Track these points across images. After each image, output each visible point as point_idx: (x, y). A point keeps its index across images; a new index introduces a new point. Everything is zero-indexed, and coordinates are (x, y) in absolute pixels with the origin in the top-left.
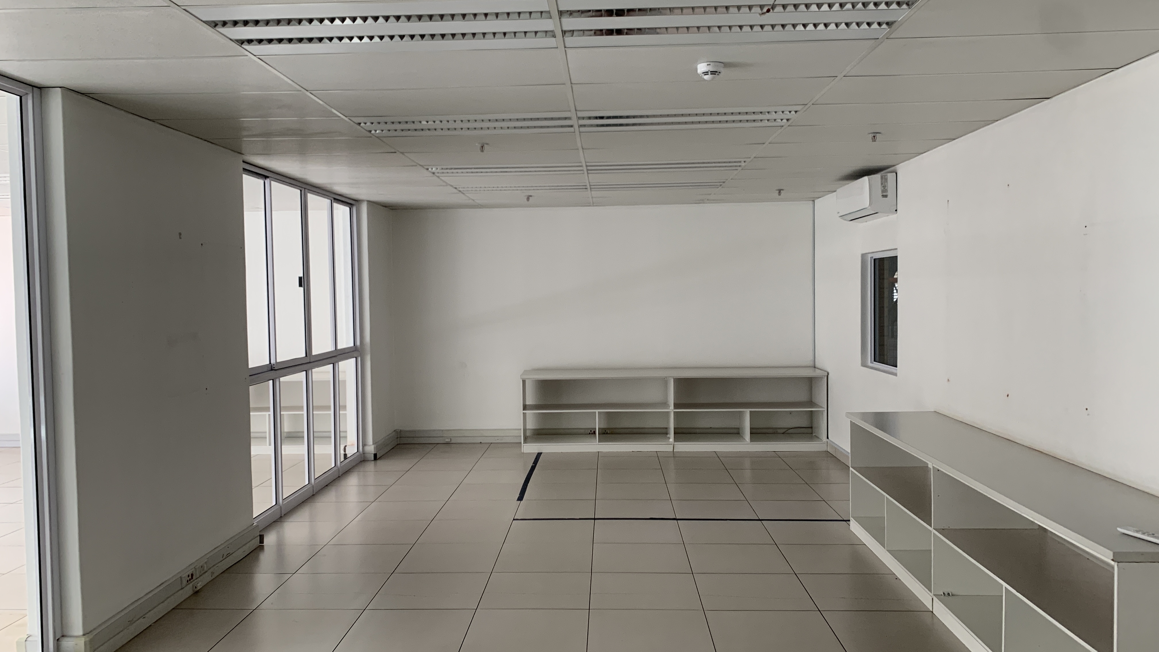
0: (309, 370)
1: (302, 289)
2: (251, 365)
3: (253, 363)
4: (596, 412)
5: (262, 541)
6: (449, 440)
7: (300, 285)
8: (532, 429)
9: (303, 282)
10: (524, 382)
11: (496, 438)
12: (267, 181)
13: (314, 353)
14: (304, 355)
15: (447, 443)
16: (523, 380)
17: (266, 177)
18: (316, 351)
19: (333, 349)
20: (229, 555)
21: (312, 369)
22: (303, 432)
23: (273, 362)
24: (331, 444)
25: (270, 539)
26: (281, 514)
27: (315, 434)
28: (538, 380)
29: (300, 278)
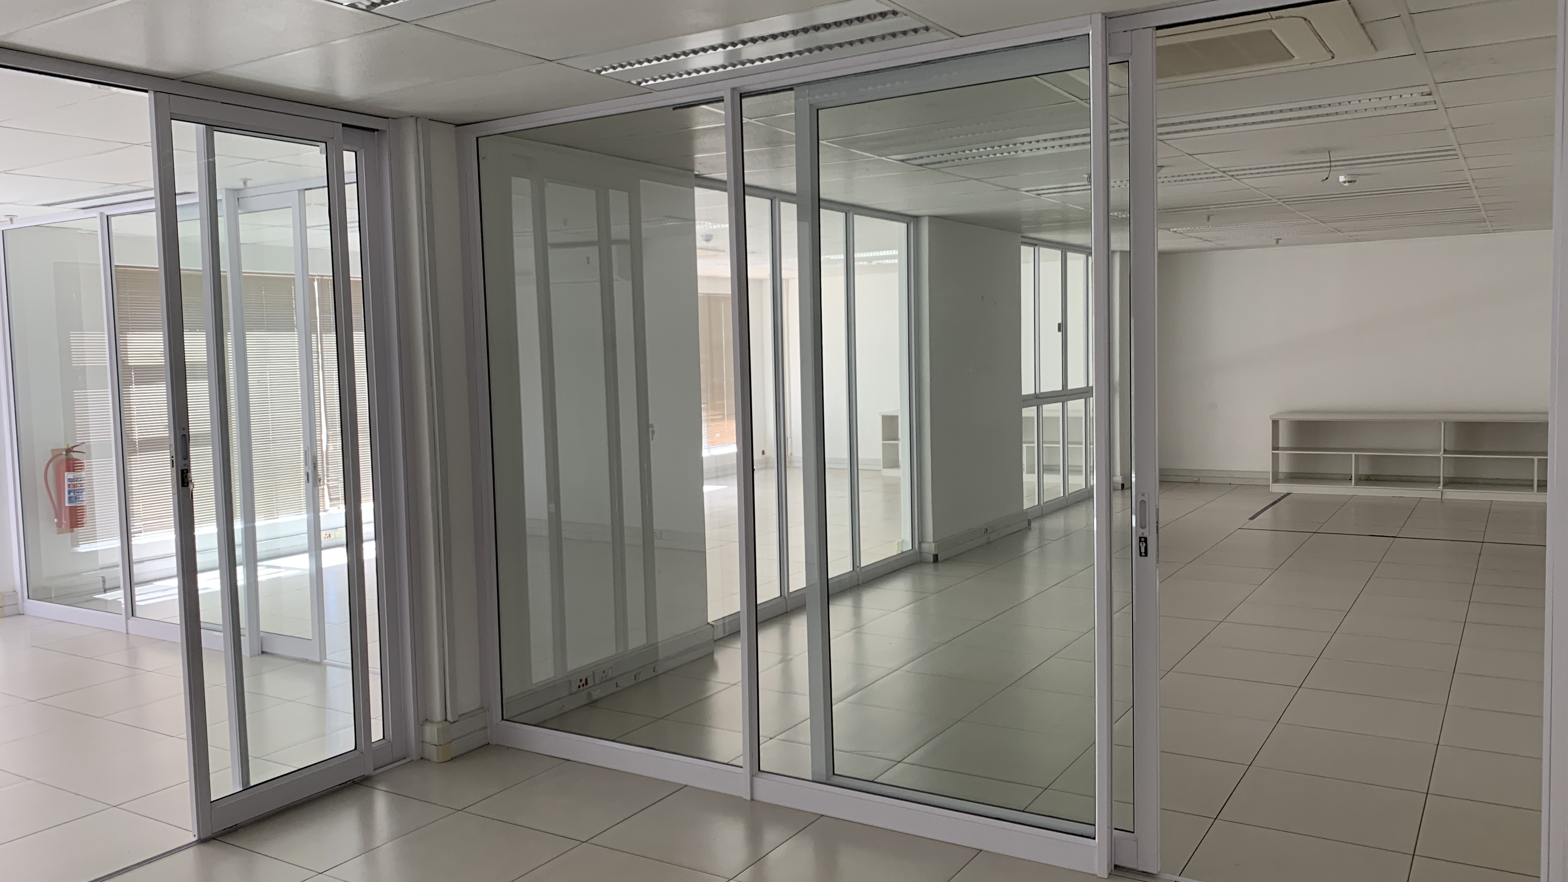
0: (1065, 401)
1: (1061, 333)
2: (1023, 393)
3: (1025, 392)
4: (1352, 455)
5: (1029, 525)
6: (1198, 480)
7: (1059, 330)
8: (1286, 473)
9: (1062, 327)
10: (1275, 423)
11: (1247, 480)
12: (1037, 248)
13: (1069, 388)
14: (1061, 389)
15: (1197, 483)
16: (1273, 421)
17: (1036, 245)
18: (1071, 386)
19: (1085, 385)
20: (1008, 526)
21: (1067, 401)
22: (1059, 466)
23: (1037, 392)
24: (1082, 474)
25: (1034, 525)
26: (1042, 513)
27: (1070, 468)
28: (1292, 421)
29: (1059, 325)
